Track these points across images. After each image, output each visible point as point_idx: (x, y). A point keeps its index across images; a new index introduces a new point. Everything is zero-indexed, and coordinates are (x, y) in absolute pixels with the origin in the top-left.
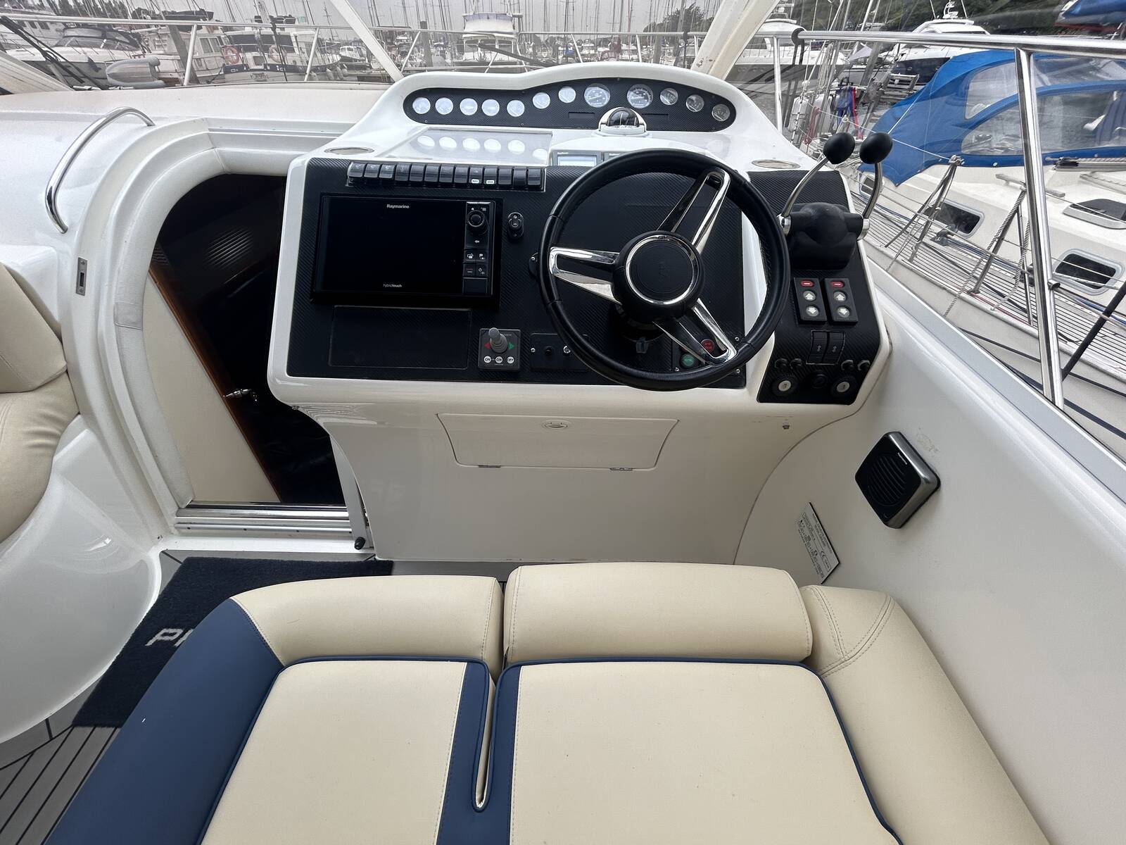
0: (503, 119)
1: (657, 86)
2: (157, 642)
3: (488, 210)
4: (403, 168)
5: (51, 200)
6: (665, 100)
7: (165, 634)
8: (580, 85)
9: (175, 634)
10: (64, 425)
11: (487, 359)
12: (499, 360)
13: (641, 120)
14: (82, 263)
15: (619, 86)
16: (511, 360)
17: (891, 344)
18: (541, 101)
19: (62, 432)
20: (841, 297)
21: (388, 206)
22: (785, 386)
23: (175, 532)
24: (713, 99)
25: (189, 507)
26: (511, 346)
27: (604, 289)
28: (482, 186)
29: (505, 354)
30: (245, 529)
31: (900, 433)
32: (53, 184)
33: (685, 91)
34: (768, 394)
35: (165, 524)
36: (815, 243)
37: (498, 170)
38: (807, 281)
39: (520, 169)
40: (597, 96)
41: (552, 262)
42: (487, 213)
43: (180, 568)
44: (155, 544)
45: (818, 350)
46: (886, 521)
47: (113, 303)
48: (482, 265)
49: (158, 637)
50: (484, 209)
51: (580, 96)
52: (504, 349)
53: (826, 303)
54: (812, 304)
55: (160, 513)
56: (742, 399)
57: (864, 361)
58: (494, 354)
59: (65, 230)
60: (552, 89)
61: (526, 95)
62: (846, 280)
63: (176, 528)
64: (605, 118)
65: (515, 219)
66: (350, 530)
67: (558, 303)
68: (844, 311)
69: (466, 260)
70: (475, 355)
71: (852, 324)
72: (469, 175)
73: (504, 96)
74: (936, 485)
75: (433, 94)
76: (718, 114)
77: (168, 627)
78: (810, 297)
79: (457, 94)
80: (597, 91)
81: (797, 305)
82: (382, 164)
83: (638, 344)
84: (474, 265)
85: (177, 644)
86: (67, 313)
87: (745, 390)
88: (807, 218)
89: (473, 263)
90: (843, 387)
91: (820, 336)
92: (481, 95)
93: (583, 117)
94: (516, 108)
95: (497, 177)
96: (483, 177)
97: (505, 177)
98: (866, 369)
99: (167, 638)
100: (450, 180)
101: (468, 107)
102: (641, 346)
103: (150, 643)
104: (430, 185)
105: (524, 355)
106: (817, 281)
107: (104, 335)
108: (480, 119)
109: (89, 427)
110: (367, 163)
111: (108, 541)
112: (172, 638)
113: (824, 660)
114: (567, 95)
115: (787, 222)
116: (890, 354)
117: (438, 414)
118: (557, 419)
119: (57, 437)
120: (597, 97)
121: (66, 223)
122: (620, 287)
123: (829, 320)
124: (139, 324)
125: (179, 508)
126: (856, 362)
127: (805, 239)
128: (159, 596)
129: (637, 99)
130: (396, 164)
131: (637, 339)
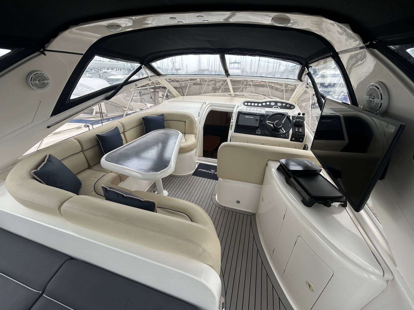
0: (258, 106)
1: (282, 103)
5: (199, 113)
6: (284, 105)
8: (270, 102)
12: (258, 133)
13: (279, 108)
15: (276, 103)
18: (264, 104)
20: (301, 129)
24: (291, 105)
25: (200, 157)
27: (272, 126)
31: (306, 144)
33: (287, 104)
36: (297, 123)
37: (260, 113)
39: (262, 113)
41: (267, 122)
43: (200, 164)
44: (196, 161)
45: (297, 135)
51: (270, 104)
54: (297, 130)
60: (266, 102)
61: (262, 103)
64: (274, 107)
65: (262, 119)
68: (301, 131)
70: (255, 132)
73: (258, 103)
75: (248, 102)
76: (292, 107)
79: (251, 102)
81: (295, 130)
86: (198, 126)
87: (289, 139)
90: (301, 140)
92: (255, 103)
93: (270, 106)
94: (260, 105)
96: (258, 114)
98: (304, 138)
99: (201, 170)
100: (254, 114)
101: (253, 104)
103: (199, 170)
104: (252, 114)
105: (261, 133)
106: (298, 128)
108: (254, 106)
110: (244, 111)
114: (268, 103)
115: (295, 121)
116: (306, 136)
120: (273, 104)
121: (200, 116)
122: (274, 126)
123: (299, 132)
126: (302, 137)
128: (198, 166)
129: (279, 104)
130: (248, 112)
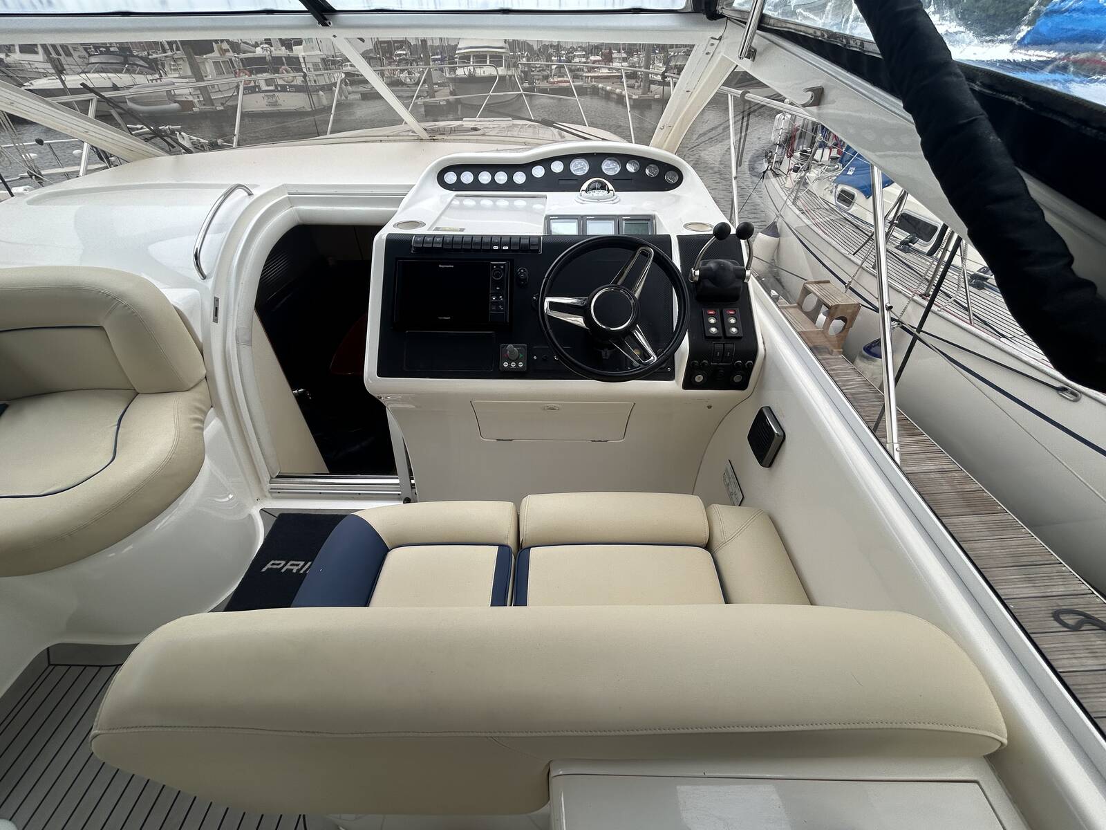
0: (510, 186)
1: (622, 158)
2: (268, 569)
3: (504, 267)
4: (448, 240)
5: (197, 257)
6: (631, 168)
7: (273, 564)
8: (567, 159)
9: (280, 564)
10: (205, 414)
11: (506, 364)
12: (514, 365)
13: (611, 187)
14: (216, 300)
15: (595, 158)
16: (521, 365)
17: (765, 350)
18: (538, 172)
19: (205, 418)
20: (733, 321)
21: (440, 266)
22: (699, 378)
23: (269, 495)
24: (664, 167)
25: (278, 477)
26: (521, 356)
27: (579, 321)
28: (500, 250)
29: (517, 361)
30: (320, 493)
31: (769, 407)
32: (198, 246)
33: (644, 161)
34: (689, 384)
35: (262, 489)
36: (714, 286)
37: (511, 238)
38: (711, 310)
39: (525, 237)
40: (580, 166)
41: (546, 305)
42: (504, 269)
43: (276, 520)
44: (256, 504)
45: (718, 355)
46: (761, 463)
47: (235, 327)
48: (501, 303)
49: (269, 566)
50: (502, 267)
51: (567, 168)
52: (516, 358)
53: (723, 325)
54: (713, 325)
55: (260, 482)
56: (672, 387)
57: (748, 362)
58: (510, 361)
59: (204, 277)
60: (546, 162)
61: (527, 167)
62: (738, 310)
63: (270, 492)
64: (585, 186)
65: (522, 271)
66: (400, 493)
67: (550, 331)
68: (734, 330)
69: (491, 301)
70: (498, 362)
71: (739, 338)
72: (492, 244)
73: (510, 168)
74: (783, 438)
75: (459, 168)
76: (670, 178)
77: (275, 560)
78: (712, 321)
79: (476, 168)
80: (579, 163)
81: (704, 326)
82: (434, 236)
83: (603, 353)
84: (497, 303)
85: (283, 570)
86: (207, 336)
87: (674, 381)
88: (710, 269)
89: (496, 302)
90: (737, 379)
91: (719, 346)
92: (493, 168)
93: (568, 183)
94: (519, 178)
95: (509, 244)
96: (501, 244)
97: (515, 244)
98: (751, 368)
99: (275, 567)
100: (479, 247)
101: (485, 178)
102: (606, 354)
103: (264, 570)
104: (466, 250)
105: (529, 362)
106: (718, 310)
107: (231, 348)
108: (493, 186)
109: (218, 416)
110: (425, 236)
111: (231, 496)
112: (279, 567)
113: (715, 544)
114: (557, 167)
115: (697, 273)
116: (765, 357)
117: (471, 401)
118: (552, 404)
119: (202, 422)
120: (579, 168)
121: (206, 273)
122: (588, 319)
123: (724, 334)
124: (249, 342)
125: (272, 478)
126: (744, 362)
127: (708, 284)
128: (265, 539)
129: (610, 168)
130: (443, 236)
131: (603, 349)
